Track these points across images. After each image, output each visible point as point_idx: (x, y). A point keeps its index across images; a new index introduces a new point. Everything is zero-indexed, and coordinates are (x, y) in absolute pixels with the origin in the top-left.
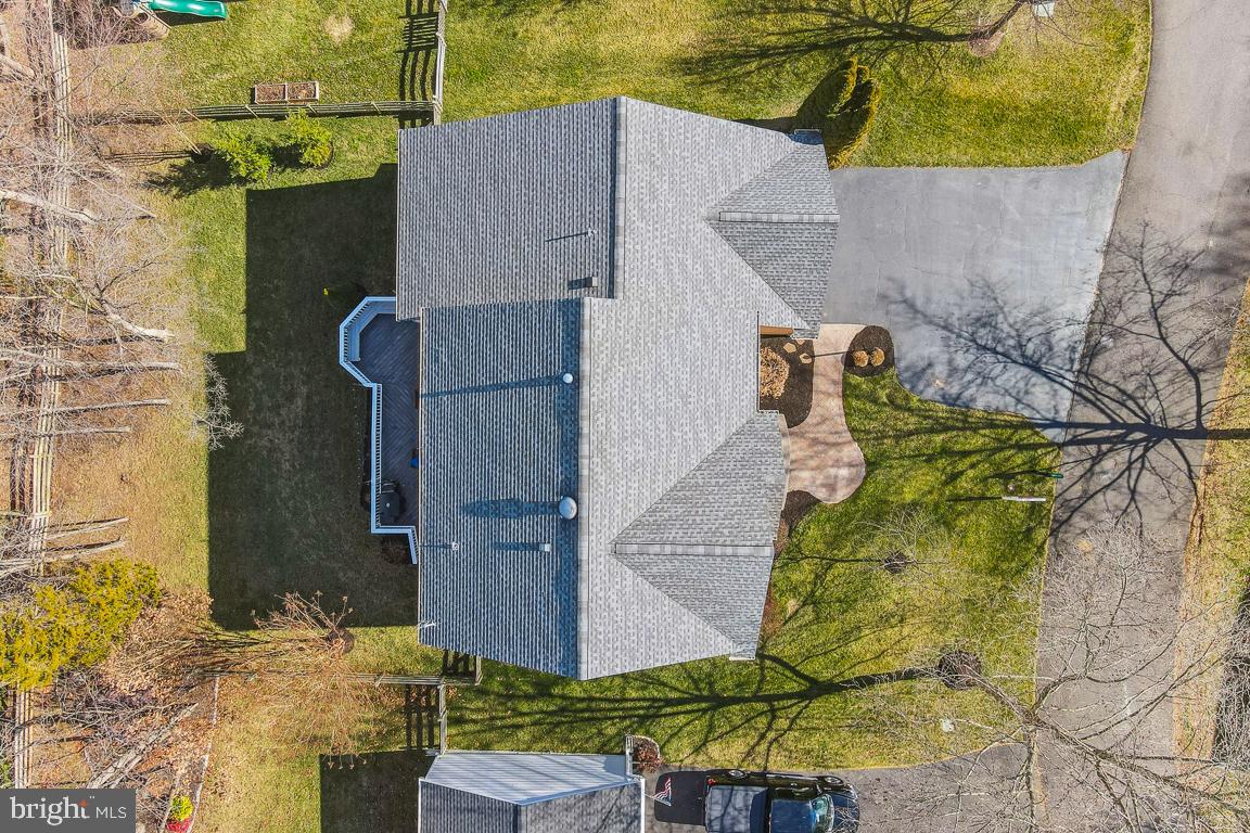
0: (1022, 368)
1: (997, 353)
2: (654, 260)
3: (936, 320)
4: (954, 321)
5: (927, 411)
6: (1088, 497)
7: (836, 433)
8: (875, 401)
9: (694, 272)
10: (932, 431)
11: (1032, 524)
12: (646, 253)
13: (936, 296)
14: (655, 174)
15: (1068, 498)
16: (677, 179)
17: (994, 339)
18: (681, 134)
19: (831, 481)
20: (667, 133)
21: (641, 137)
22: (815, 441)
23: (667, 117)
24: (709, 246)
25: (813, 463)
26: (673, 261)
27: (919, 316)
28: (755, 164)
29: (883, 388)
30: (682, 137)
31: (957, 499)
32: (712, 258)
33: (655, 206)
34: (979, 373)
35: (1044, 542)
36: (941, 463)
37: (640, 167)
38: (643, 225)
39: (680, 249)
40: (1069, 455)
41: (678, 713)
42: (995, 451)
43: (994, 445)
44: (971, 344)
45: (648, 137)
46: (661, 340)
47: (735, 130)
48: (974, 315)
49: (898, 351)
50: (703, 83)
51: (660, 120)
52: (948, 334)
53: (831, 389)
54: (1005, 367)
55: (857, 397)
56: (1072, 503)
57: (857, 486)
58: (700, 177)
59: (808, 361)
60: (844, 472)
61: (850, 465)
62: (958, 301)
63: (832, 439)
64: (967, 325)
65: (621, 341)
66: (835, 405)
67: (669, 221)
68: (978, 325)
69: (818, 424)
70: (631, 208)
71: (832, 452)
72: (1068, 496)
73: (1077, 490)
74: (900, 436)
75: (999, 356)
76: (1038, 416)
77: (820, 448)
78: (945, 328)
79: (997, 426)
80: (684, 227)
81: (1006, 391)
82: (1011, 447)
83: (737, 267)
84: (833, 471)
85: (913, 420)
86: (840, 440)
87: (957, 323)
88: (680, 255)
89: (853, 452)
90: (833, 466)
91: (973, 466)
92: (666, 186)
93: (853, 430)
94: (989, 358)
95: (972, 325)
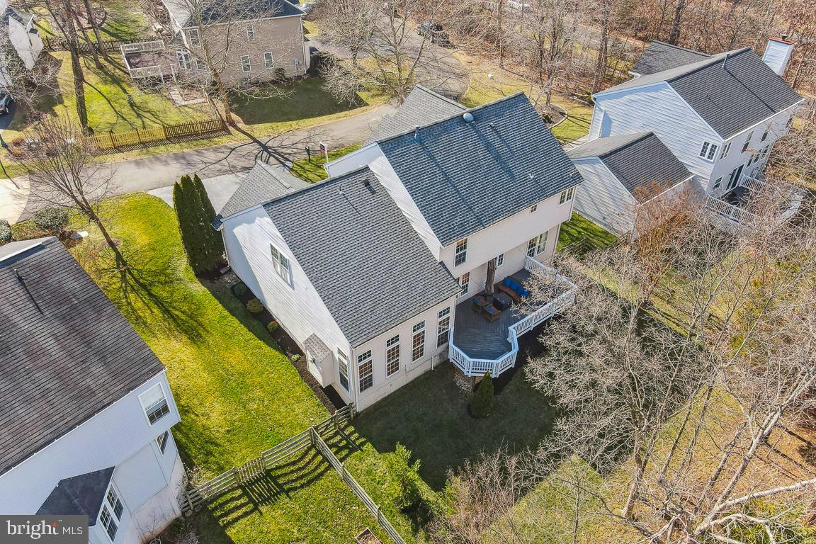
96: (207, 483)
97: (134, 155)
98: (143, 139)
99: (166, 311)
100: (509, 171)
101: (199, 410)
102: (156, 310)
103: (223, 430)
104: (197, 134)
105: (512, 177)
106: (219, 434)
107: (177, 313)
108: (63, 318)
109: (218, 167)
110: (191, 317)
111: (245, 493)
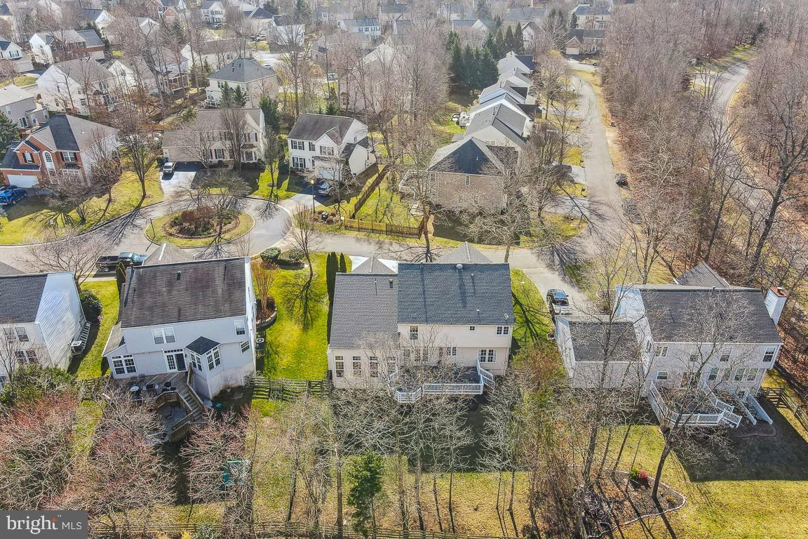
96: (260, 380)
97: (361, 235)
98: (374, 228)
99: (305, 313)
100: (464, 303)
101: (281, 356)
102: (301, 311)
103: (283, 367)
104: (402, 233)
105: (465, 306)
106: (279, 368)
107: (309, 316)
108: (229, 285)
109: (393, 254)
110: (312, 319)
111: (269, 392)
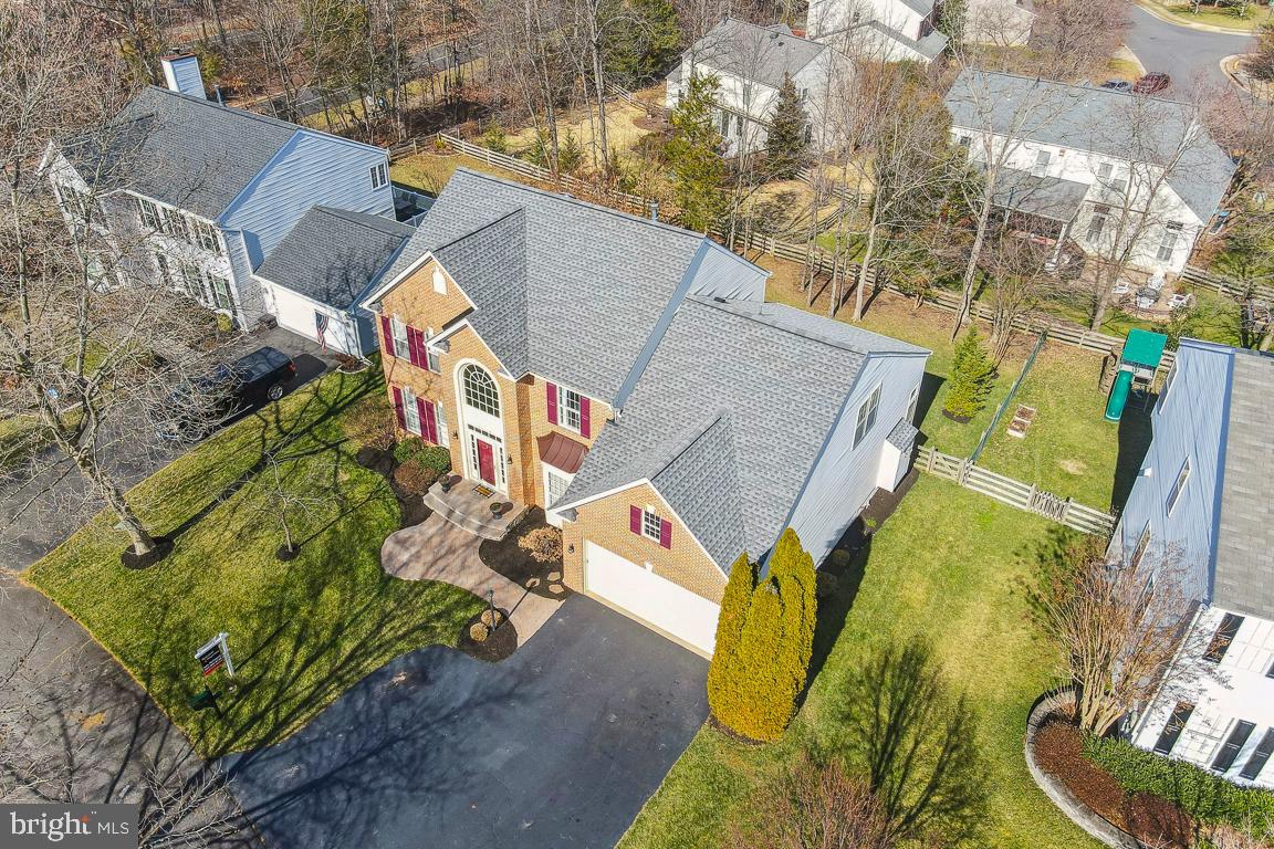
0: (327, 771)
1: (369, 755)
2: (709, 340)
3: (463, 713)
4: (445, 732)
5: (386, 651)
6: (133, 754)
7: (443, 570)
8: (438, 616)
9: (679, 379)
10: (363, 644)
11: (176, 686)
12: (718, 334)
13: (487, 726)
14: (786, 366)
15: (156, 734)
16: (772, 389)
17: (388, 760)
18: (814, 407)
19: (407, 544)
20: (819, 392)
21: (825, 361)
22: (451, 551)
23: (835, 397)
24: (696, 404)
25: (436, 540)
26: (699, 360)
27: (482, 699)
28: (752, 493)
29: (446, 629)
30: (810, 408)
31: (279, 632)
32: (683, 404)
33: (756, 356)
34: (370, 722)
35: (148, 685)
36: (325, 635)
37: (797, 352)
38: (744, 339)
39: (707, 371)
40: (191, 764)
41: (353, 392)
42: (281, 692)
43: (288, 694)
44: (407, 733)
45: (823, 369)
46: (639, 294)
47: (796, 478)
48: (432, 755)
49: (466, 660)
50: (887, 660)
51: (834, 388)
52: (438, 717)
53: (485, 587)
54: (349, 753)
55: (457, 603)
56: (145, 735)
57: (383, 560)
58: (764, 415)
59: (528, 584)
60: (405, 557)
61: (406, 564)
62: (461, 747)
63: (441, 564)
64: (429, 741)
65: (658, 257)
66: (467, 582)
67: (736, 368)
68: (419, 753)
69: (465, 560)
70: (763, 331)
71: (430, 558)
72: (157, 738)
73: (150, 750)
74: (386, 618)
75: (364, 755)
76: (264, 757)
77: (443, 552)
78: (447, 717)
79: (300, 707)
80: (724, 381)
81: (324, 739)
82: (267, 710)
83: (662, 430)
84: (413, 550)
85: (390, 635)
86: (433, 569)
87: (441, 732)
88: (701, 369)
89: (413, 574)
90: (418, 552)
91: (290, 664)
92: (770, 373)
93: (432, 583)
94: (374, 743)
95: (425, 746)
